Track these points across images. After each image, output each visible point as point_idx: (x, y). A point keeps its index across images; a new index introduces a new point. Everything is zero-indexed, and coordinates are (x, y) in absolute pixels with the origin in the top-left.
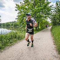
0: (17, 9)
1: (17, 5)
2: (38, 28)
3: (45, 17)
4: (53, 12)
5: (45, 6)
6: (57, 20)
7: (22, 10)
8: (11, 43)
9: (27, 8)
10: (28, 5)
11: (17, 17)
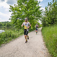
0: (11, 10)
1: (11, 7)
2: (31, 29)
3: (37, 19)
4: (43, 15)
5: (37, 10)
6: (46, 22)
7: (16, 12)
8: (6, 41)
9: (21, 10)
10: (22, 7)
11: (11, 18)
